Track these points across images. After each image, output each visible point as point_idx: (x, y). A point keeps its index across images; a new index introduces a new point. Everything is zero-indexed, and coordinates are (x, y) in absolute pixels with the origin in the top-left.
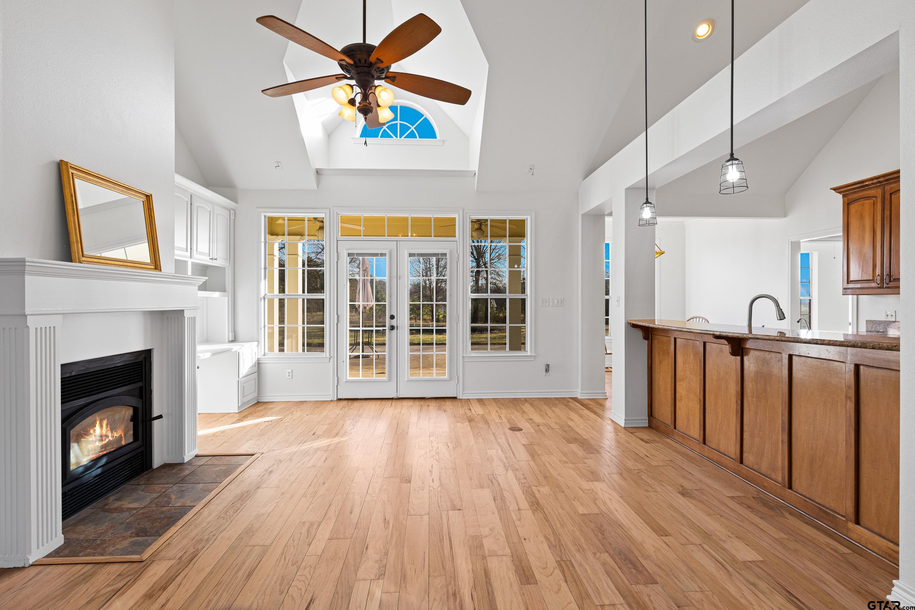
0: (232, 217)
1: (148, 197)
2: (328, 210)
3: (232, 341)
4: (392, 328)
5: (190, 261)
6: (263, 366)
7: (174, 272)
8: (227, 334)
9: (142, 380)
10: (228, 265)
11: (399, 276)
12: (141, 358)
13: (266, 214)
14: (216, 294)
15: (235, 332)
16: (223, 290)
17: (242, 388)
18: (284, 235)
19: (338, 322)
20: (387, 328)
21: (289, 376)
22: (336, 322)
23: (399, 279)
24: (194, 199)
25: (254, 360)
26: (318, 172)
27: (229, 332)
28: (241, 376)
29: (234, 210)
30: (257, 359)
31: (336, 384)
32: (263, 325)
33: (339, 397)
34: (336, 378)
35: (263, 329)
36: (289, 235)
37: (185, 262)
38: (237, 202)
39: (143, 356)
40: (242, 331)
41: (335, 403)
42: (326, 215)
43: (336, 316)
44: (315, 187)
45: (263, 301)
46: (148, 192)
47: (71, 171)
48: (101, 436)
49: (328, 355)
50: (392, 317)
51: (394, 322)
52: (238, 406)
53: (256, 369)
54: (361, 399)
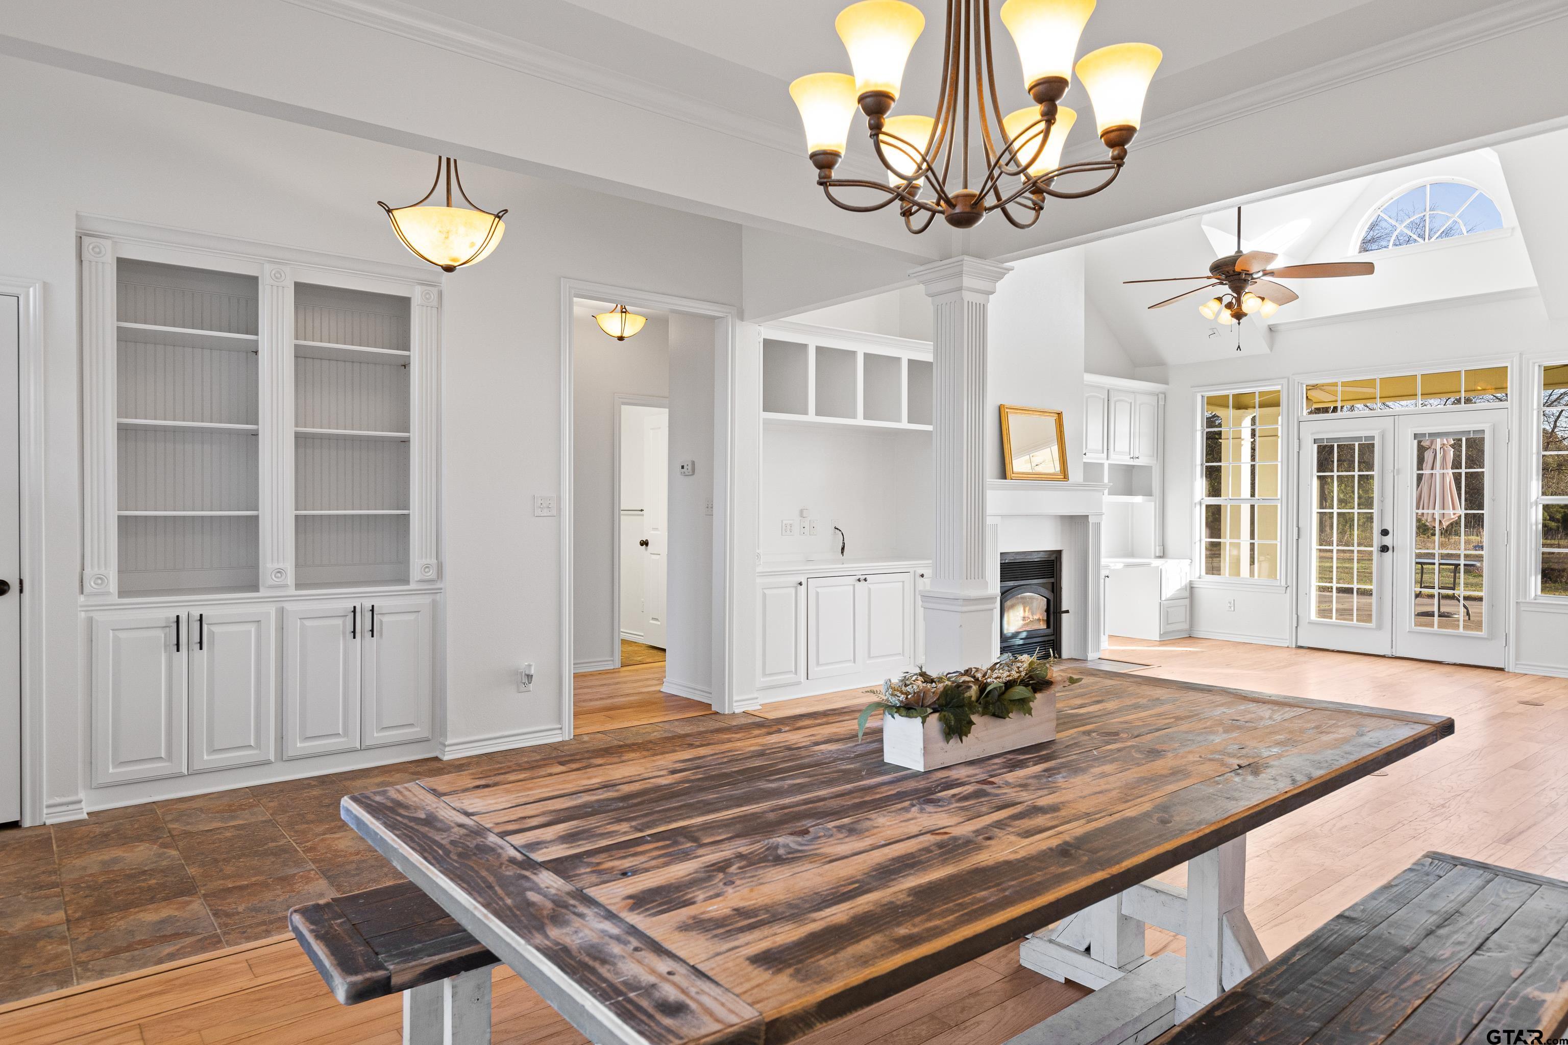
0: (1161, 403)
1: (1059, 415)
2: (1286, 380)
3: (1160, 557)
4: (1384, 549)
5: (1106, 463)
6: (1196, 591)
7: (1082, 480)
8: (1153, 546)
9: (1053, 577)
10: (1155, 462)
11: (1398, 470)
12: (1053, 558)
13: (1203, 394)
14: (1138, 499)
15: (1163, 546)
16: (1148, 493)
17: (1165, 611)
18: (1255, 407)
19: (1299, 537)
20: (1375, 549)
21: (1230, 607)
22: (1295, 537)
23: (1398, 473)
24: (1112, 393)
25: (1184, 582)
26: (1271, 329)
27: (1155, 546)
28: (1163, 599)
29: (1165, 394)
30: (1188, 581)
31: (1295, 625)
32: (1198, 538)
33: (1299, 644)
34: (1295, 617)
35: (1198, 543)
36: (1261, 406)
37: (1102, 465)
38: (1166, 383)
39: (1054, 555)
40: (1172, 545)
41: (1294, 651)
42: (1282, 387)
43: (1295, 529)
44: (1267, 350)
45: (1198, 507)
46: (1059, 410)
47: (1007, 410)
48: (1024, 618)
49: (1283, 583)
50: (1385, 533)
51: (1387, 540)
52: (1160, 634)
53: (1187, 594)
54: (1333, 651)
